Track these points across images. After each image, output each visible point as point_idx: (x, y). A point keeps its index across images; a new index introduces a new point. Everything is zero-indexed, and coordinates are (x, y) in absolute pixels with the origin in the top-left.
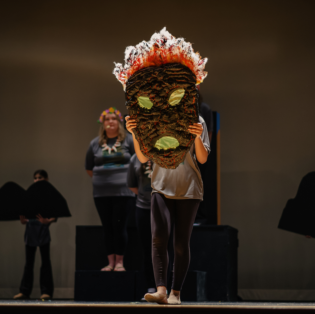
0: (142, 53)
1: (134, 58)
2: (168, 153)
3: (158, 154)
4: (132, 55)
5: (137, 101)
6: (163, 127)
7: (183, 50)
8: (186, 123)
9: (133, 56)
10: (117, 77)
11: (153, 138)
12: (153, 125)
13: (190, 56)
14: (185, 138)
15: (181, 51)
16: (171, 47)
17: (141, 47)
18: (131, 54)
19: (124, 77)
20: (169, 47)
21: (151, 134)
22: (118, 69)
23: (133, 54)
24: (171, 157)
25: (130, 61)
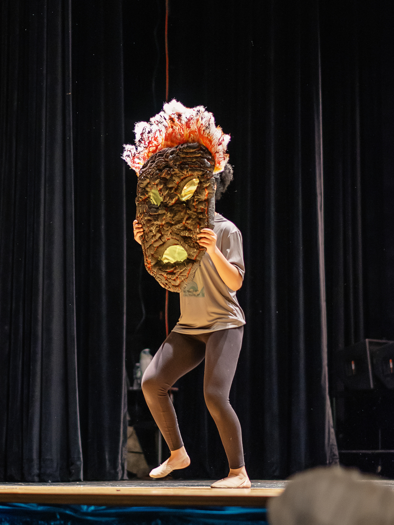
0: (159, 130)
1: (148, 138)
2: (172, 268)
3: (160, 269)
4: (144, 135)
5: (147, 196)
6: (168, 230)
7: (202, 124)
8: (193, 225)
9: (146, 136)
10: (129, 163)
11: (158, 247)
12: (158, 228)
13: (208, 132)
14: (191, 247)
15: (199, 125)
16: (189, 120)
17: (156, 122)
18: (142, 134)
19: (138, 163)
20: (186, 120)
21: (155, 241)
22: (129, 153)
23: (146, 133)
24: (175, 274)
25: (143, 142)
